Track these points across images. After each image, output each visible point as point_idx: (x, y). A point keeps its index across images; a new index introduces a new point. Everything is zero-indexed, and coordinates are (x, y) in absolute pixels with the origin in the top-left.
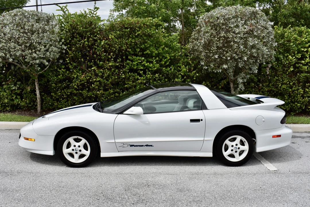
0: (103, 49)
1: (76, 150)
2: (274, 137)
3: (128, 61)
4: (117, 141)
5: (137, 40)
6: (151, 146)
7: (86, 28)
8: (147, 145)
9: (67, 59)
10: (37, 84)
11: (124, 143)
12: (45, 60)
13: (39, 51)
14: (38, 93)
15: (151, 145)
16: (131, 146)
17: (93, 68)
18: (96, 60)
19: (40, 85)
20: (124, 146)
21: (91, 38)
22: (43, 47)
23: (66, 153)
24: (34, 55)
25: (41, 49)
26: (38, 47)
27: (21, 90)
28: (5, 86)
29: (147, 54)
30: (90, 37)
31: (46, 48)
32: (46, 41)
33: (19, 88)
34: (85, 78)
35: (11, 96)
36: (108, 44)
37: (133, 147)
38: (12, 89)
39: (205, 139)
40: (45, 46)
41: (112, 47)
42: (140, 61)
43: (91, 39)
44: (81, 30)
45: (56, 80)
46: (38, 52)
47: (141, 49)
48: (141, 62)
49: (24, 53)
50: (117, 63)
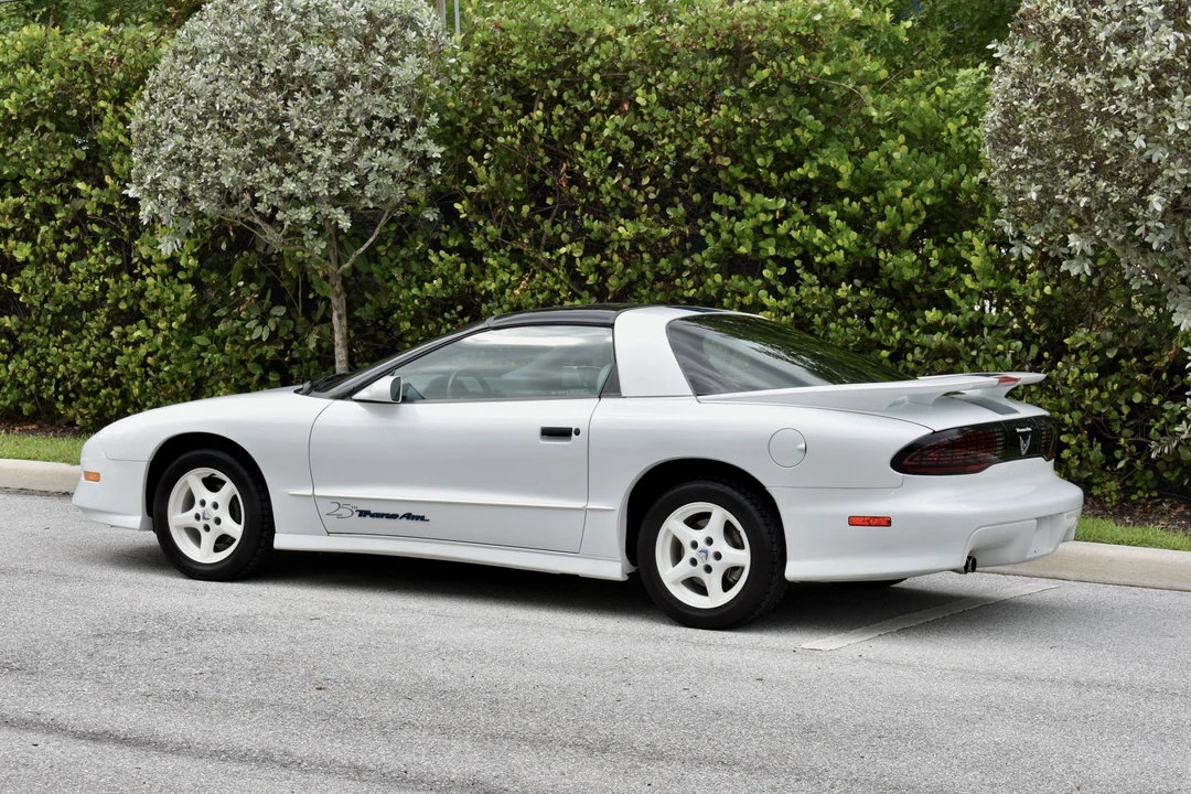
0: (607, 155)
1: (204, 518)
2: (854, 521)
3: (715, 216)
4: (318, 492)
5: (753, 113)
6: (422, 518)
7: (543, 57)
8: (409, 516)
9: (457, 206)
10: (340, 317)
11: (339, 502)
12: (340, 210)
13: (312, 169)
14: (340, 362)
15: (421, 515)
16: (363, 514)
17: (563, 250)
18: (577, 212)
19: (352, 321)
20: (341, 511)
21: (563, 104)
22: (328, 151)
23: (178, 528)
24: (289, 186)
25: (317, 159)
26: (308, 153)
27: (282, 347)
28: (225, 322)
29: (804, 180)
30: (559, 100)
31: (342, 156)
32: (342, 127)
33: (273, 336)
34: (533, 295)
35: (243, 372)
36: (633, 135)
37: (368, 517)
38: (247, 339)
39: (589, 506)
40: (337, 148)
41: (650, 146)
42: (771, 217)
43: (559, 111)
44: (524, 68)
45: (416, 301)
46: (303, 175)
47: (778, 155)
48: (774, 219)
49: (249, 178)
50: (666, 227)
